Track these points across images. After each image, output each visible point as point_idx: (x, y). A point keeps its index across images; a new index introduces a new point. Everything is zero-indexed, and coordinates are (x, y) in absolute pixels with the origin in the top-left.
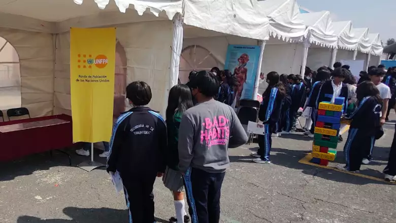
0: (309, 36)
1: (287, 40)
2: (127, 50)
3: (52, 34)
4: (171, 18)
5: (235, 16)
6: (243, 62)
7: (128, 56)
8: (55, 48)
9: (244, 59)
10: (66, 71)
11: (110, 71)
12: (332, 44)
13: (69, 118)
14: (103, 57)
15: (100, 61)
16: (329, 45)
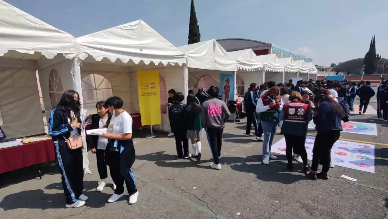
0: (264, 67)
1: (250, 70)
2: (165, 79)
3: (129, 73)
4: (181, 65)
5: (216, 61)
6: (228, 82)
7: (167, 83)
8: (131, 80)
9: (228, 81)
10: (136, 91)
11: (157, 90)
12: (280, 71)
13: (139, 114)
14: (153, 84)
15: (152, 86)
16: (278, 71)
